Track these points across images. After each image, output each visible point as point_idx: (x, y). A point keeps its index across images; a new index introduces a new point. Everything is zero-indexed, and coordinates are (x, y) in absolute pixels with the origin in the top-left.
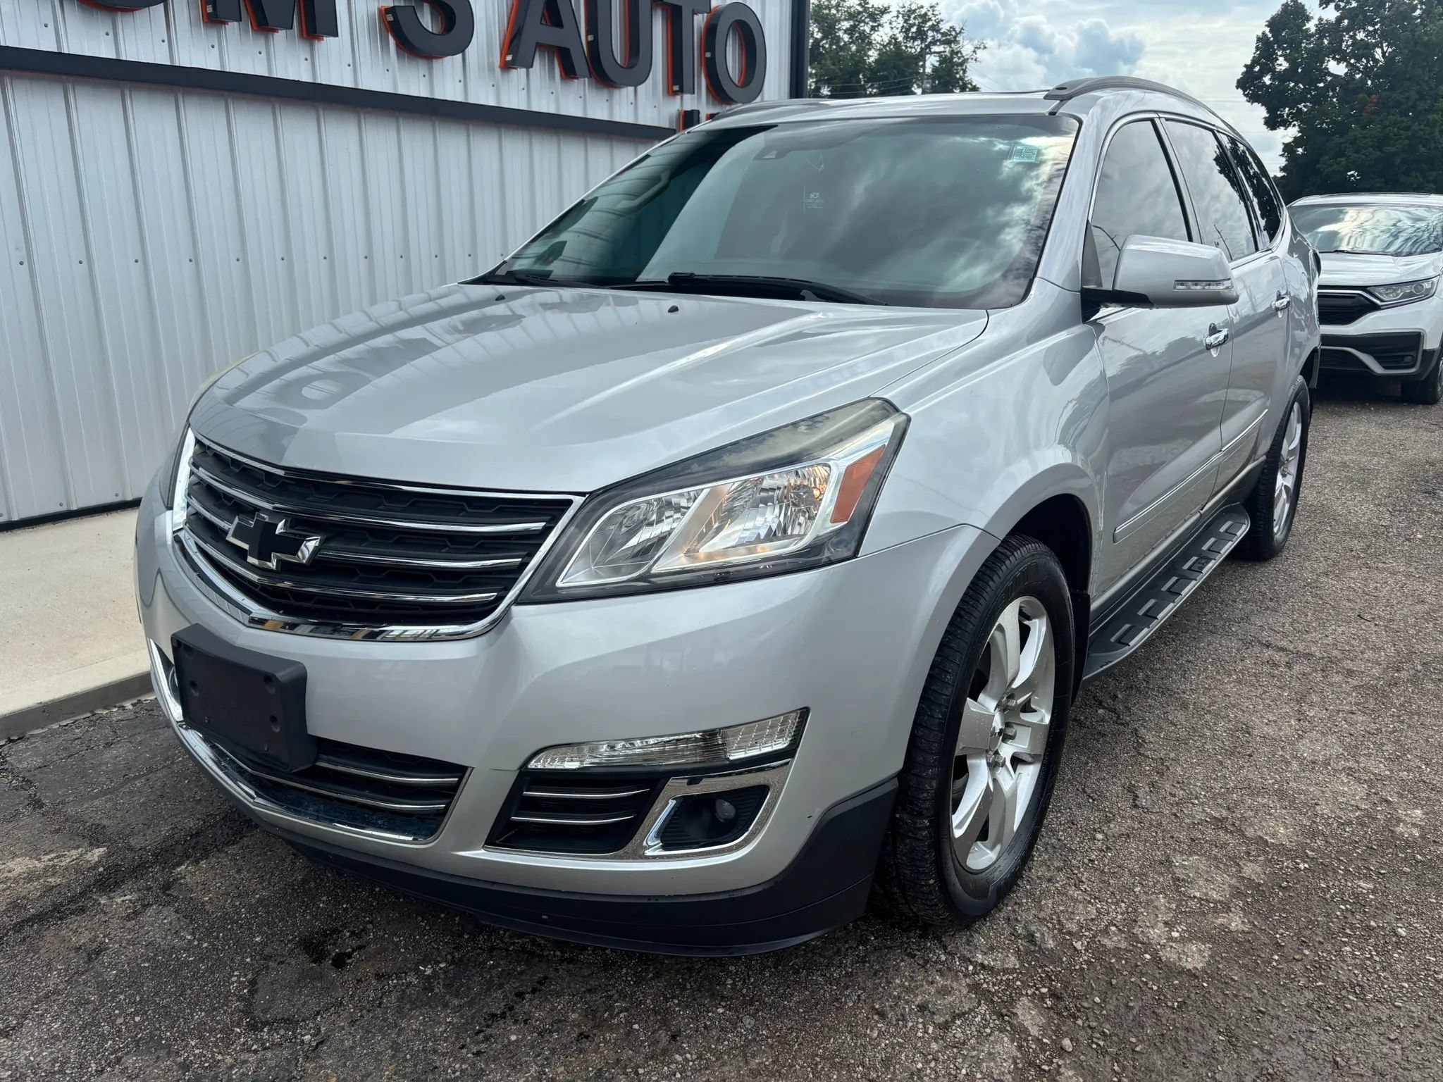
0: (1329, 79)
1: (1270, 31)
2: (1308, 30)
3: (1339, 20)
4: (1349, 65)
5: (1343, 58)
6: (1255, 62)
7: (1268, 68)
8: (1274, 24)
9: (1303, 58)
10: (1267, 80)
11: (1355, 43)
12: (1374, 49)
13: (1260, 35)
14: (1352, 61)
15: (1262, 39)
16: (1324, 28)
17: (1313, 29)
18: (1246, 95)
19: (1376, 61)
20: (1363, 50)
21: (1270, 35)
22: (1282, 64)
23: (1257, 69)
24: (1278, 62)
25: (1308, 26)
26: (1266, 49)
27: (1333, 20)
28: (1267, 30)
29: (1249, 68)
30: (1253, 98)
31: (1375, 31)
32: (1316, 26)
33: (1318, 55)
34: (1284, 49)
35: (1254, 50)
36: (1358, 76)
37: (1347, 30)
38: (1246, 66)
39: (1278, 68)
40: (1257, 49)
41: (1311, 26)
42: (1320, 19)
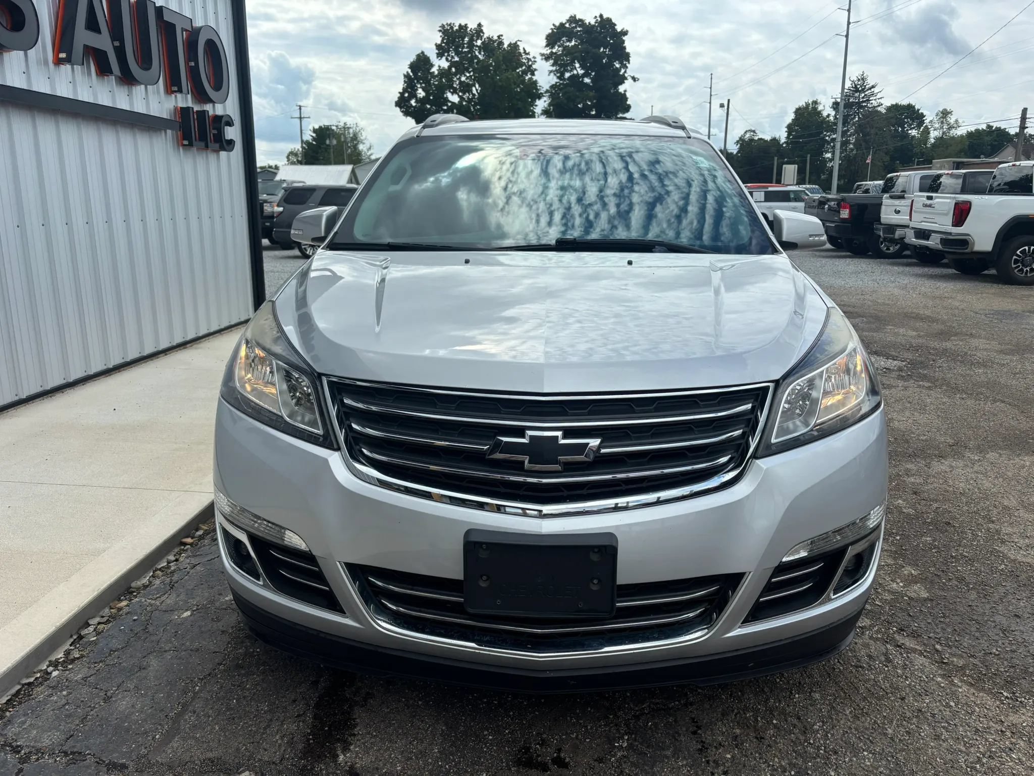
0: (450, 104)
1: (412, 71)
2: (434, 72)
3: (450, 68)
4: (459, 96)
5: (455, 92)
6: (405, 90)
7: (413, 95)
8: (412, 66)
9: (433, 90)
10: (413, 102)
11: (461, 83)
12: (472, 87)
13: (406, 73)
14: (460, 94)
15: (407, 76)
16: (443, 73)
17: (436, 73)
18: (402, 112)
19: (474, 95)
20: (465, 88)
21: (411, 74)
22: (421, 93)
23: (406, 95)
24: (418, 92)
25: (432, 70)
26: (410, 84)
27: (446, 67)
28: (409, 71)
29: (402, 94)
30: (407, 113)
31: (471, 76)
32: (438, 70)
33: (441, 89)
34: (421, 84)
35: (403, 83)
36: (464, 103)
37: (455, 74)
38: (400, 93)
39: (419, 96)
40: (405, 82)
41: (435, 70)
42: (439, 66)
